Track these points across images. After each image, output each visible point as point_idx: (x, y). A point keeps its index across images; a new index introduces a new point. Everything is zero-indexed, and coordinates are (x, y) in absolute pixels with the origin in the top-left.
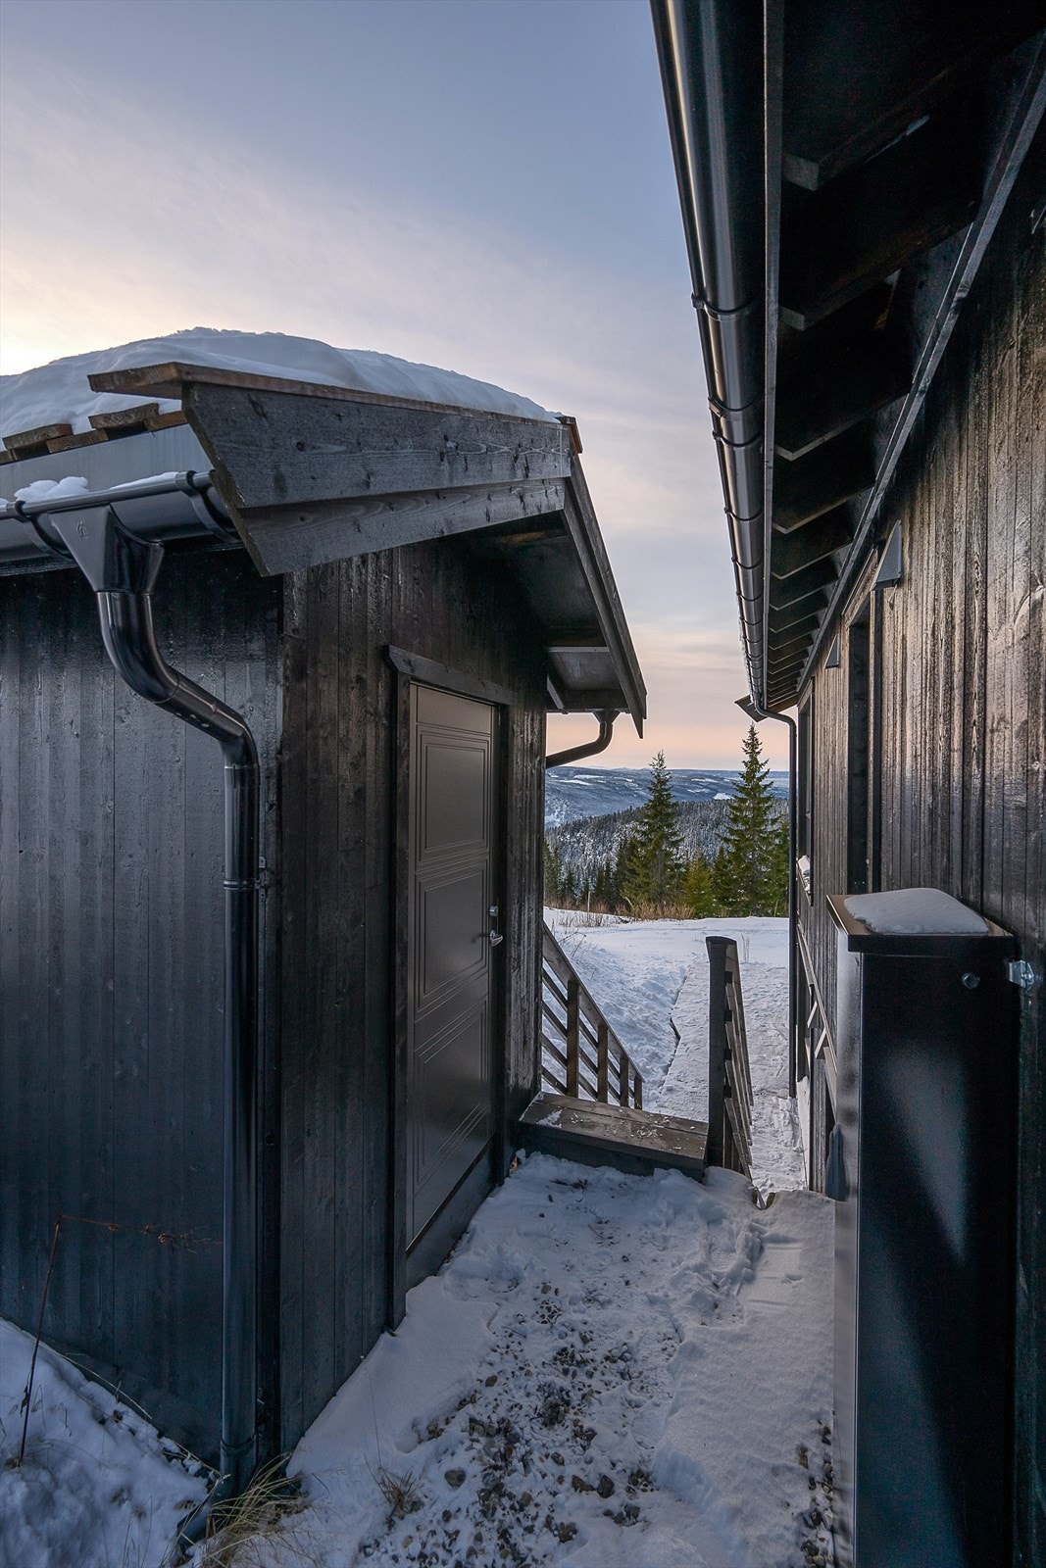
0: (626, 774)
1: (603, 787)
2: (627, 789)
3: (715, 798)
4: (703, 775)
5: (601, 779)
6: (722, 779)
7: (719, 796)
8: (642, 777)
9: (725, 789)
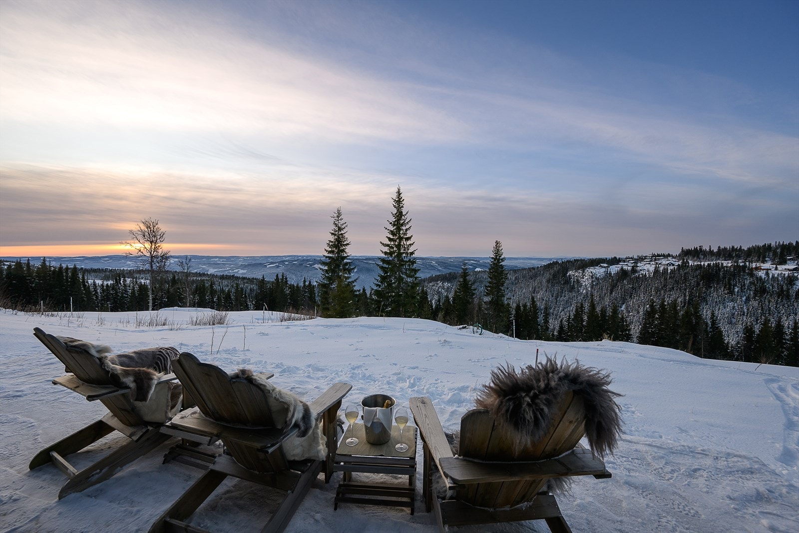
0: (432, 259)
1: (420, 266)
2: (432, 266)
3: (476, 270)
4: (470, 259)
5: (420, 262)
6: (479, 261)
7: (478, 269)
8: (440, 261)
9: (480, 266)
